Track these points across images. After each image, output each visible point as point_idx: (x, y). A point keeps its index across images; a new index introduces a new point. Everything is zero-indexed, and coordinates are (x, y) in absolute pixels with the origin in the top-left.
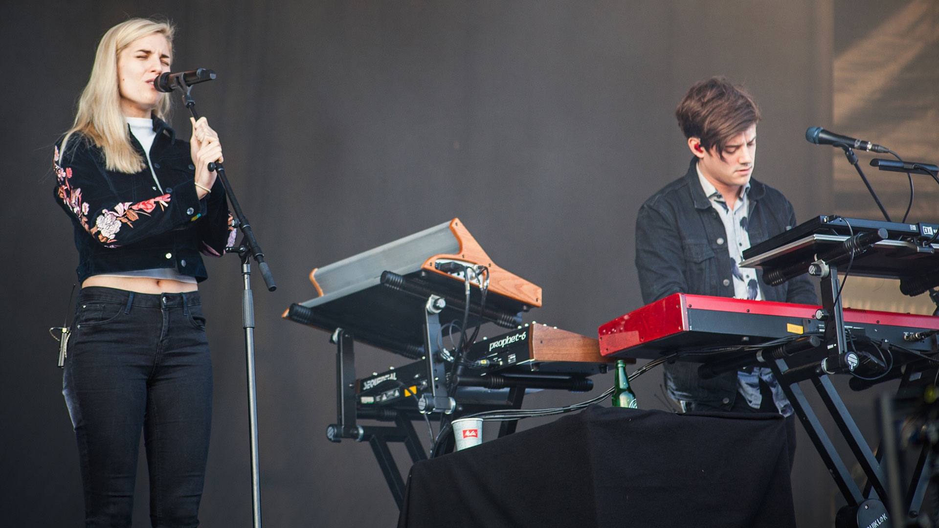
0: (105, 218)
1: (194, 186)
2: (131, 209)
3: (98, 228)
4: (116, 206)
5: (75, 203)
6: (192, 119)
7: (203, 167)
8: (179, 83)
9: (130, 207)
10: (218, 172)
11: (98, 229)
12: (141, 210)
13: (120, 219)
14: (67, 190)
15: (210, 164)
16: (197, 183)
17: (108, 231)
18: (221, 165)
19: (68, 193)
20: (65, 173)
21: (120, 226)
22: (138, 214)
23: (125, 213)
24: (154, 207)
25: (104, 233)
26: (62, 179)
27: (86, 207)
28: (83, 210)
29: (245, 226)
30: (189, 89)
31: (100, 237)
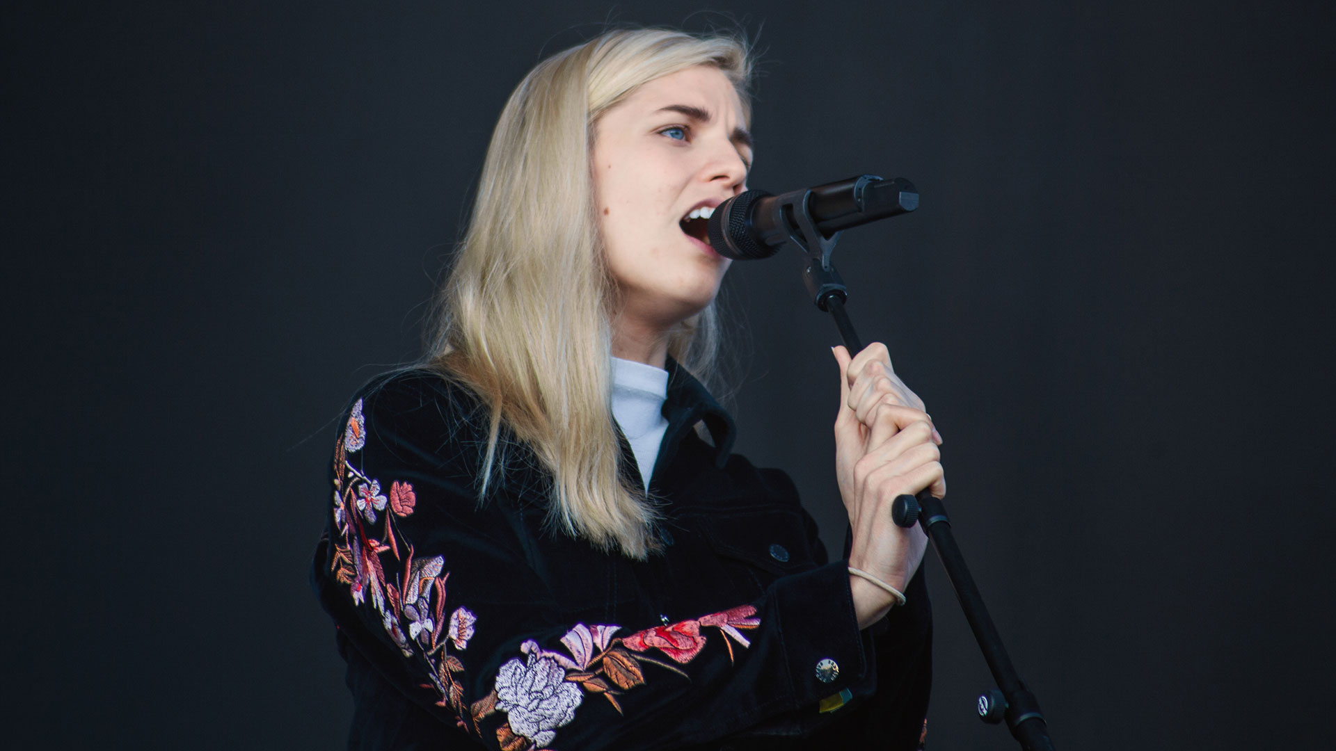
0: (528, 668)
1: (843, 579)
2: (620, 646)
3: (499, 701)
4: (564, 634)
5: (415, 606)
6: (840, 352)
7: (876, 511)
8: (793, 226)
9: (615, 641)
10: (927, 530)
11: (499, 707)
12: (653, 652)
13: (580, 679)
14: (386, 558)
15: (900, 500)
16: (860, 568)
17: (534, 716)
18: (938, 506)
19: (393, 570)
20: (383, 499)
21: (578, 702)
22: (644, 666)
23: (596, 660)
24: (700, 647)
25: (518, 723)
26: (372, 519)
27: (463, 625)
28: (453, 633)
29: (1024, 717)
30: (827, 245)
31: (501, 735)
